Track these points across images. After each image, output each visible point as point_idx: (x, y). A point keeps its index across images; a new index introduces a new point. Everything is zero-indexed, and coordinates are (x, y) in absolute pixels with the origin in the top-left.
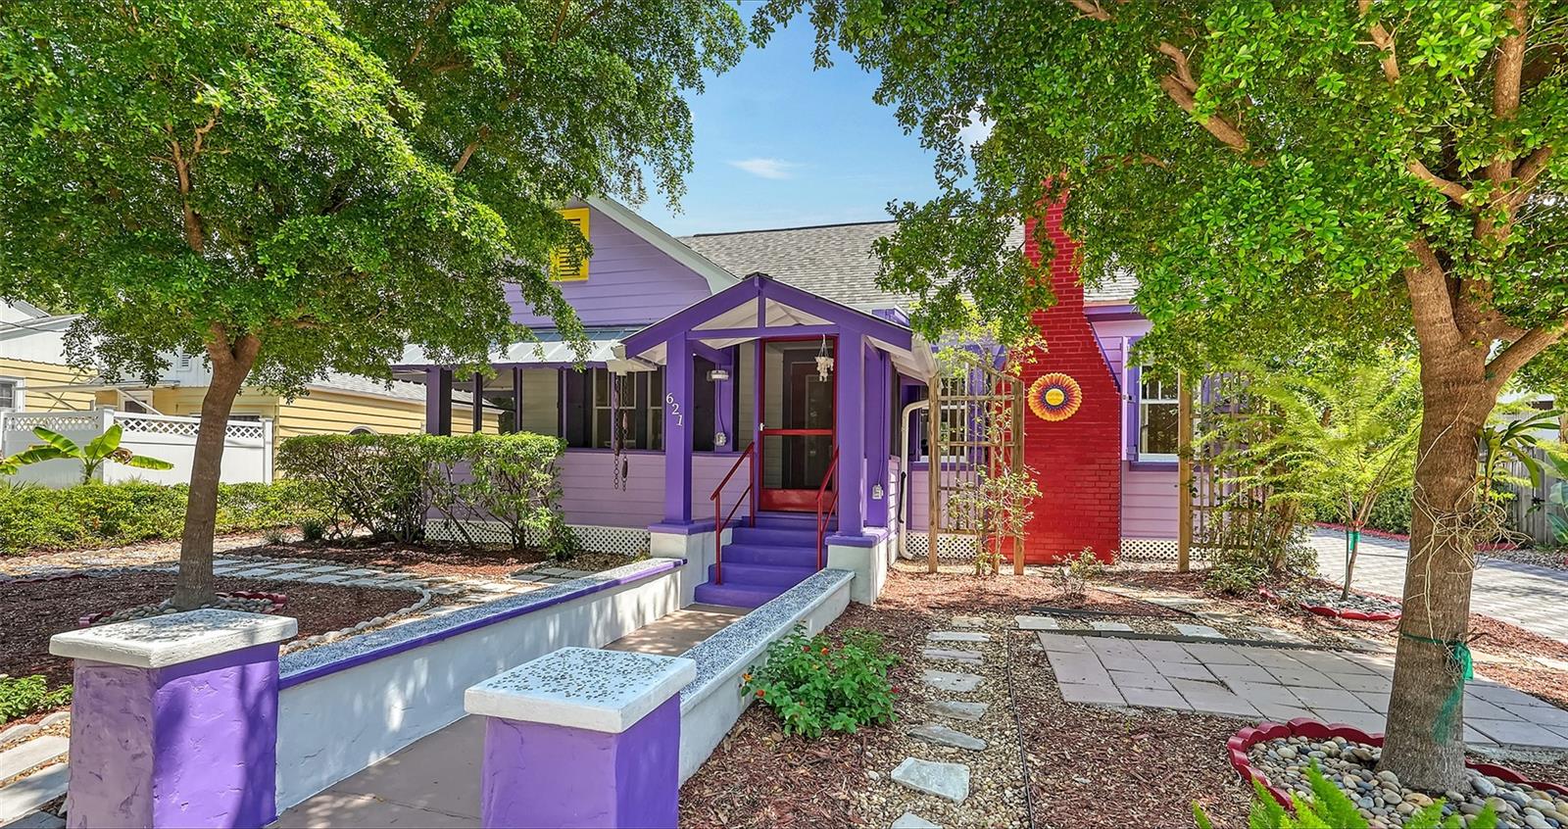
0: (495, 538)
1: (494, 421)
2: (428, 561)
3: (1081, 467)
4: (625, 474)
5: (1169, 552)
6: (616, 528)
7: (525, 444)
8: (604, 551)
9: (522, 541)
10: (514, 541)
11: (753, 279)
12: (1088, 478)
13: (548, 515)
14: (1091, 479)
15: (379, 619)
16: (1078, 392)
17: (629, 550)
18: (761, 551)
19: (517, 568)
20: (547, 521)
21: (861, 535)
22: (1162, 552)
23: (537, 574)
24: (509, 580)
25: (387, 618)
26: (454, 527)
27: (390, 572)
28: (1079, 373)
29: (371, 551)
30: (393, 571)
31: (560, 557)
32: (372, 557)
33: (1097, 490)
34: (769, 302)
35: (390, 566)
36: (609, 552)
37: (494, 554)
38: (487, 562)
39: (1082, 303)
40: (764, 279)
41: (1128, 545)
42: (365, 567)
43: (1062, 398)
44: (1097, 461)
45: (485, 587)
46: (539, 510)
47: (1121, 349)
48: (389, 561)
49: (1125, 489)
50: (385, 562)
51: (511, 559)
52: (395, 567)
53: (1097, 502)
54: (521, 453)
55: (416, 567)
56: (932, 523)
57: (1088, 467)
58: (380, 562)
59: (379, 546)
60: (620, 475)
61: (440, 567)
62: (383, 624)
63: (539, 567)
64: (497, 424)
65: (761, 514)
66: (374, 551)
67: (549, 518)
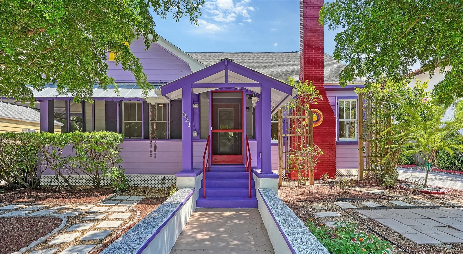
0: (81, 182)
1: (59, 129)
2: (50, 197)
3: (323, 143)
4: (155, 150)
5: (348, 173)
6: (145, 175)
7: (105, 137)
8: (139, 186)
9: (99, 183)
10: (95, 184)
11: (225, 61)
12: (325, 148)
13: (117, 171)
14: (327, 148)
15: (43, 239)
16: (322, 116)
17: (152, 185)
18: (219, 182)
19: (104, 198)
20: (117, 174)
21: (272, 173)
22: (346, 173)
23: (115, 200)
24: (101, 204)
25: (47, 236)
26: (61, 178)
27: (29, 205)
28: (322, 109)
29: (11, 195)
30: (31, 205)
31: (122, 191)
32: (13, 198)
33: (328, 152)
34: (230, 73)
35: (28, 202)
36: (141, 186)
37: (85, 191)
38: (83, 196)
39: (323, 83)
40: (229, 61)
41: (338, 171)
42: (11, 204)
43: (317, 118)
44: (328, 141)
45: (92, 210)
46: (113, 168)
47: (335, 101)
48: (26, 199)
49: (337, 151)
50: (23, 200)
51: (96, 193)
52: (32, 202)
53: (329, 156)
54: (104, 141)
55: (45, 201)
56: (280, 167)
57: (325, 143)
58: (20, 200)
59: (15, 191)
60: (153, 150)
61: (59, 200)
62: (46, 241)
63: (114, 196)
64: (60, 130)
65: (213, 166)
66: (14, 194)
67: (118, 172)
